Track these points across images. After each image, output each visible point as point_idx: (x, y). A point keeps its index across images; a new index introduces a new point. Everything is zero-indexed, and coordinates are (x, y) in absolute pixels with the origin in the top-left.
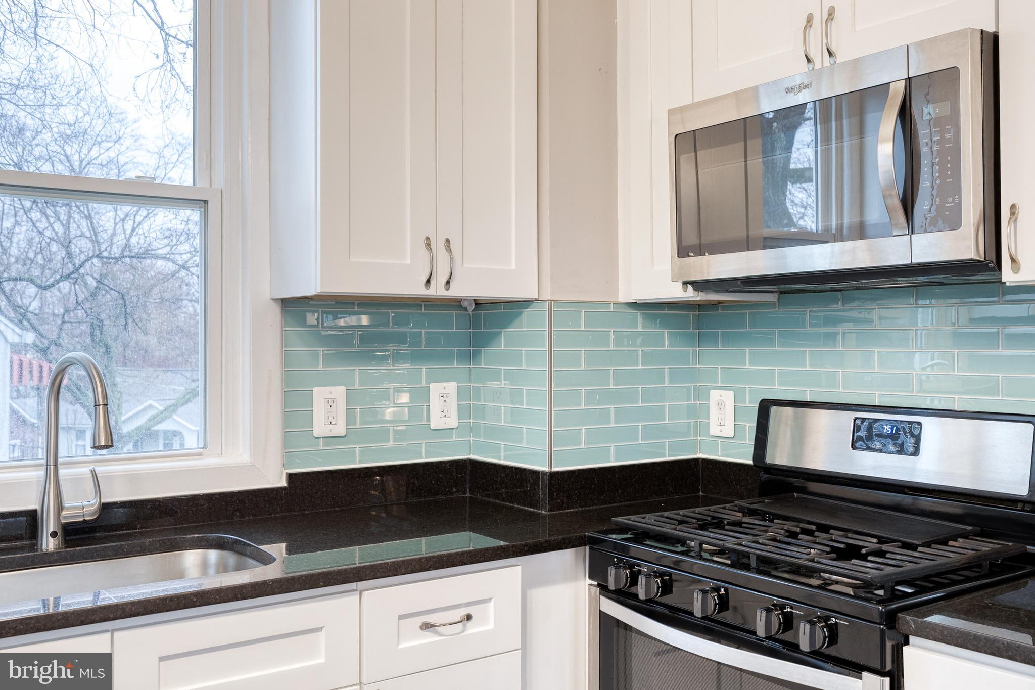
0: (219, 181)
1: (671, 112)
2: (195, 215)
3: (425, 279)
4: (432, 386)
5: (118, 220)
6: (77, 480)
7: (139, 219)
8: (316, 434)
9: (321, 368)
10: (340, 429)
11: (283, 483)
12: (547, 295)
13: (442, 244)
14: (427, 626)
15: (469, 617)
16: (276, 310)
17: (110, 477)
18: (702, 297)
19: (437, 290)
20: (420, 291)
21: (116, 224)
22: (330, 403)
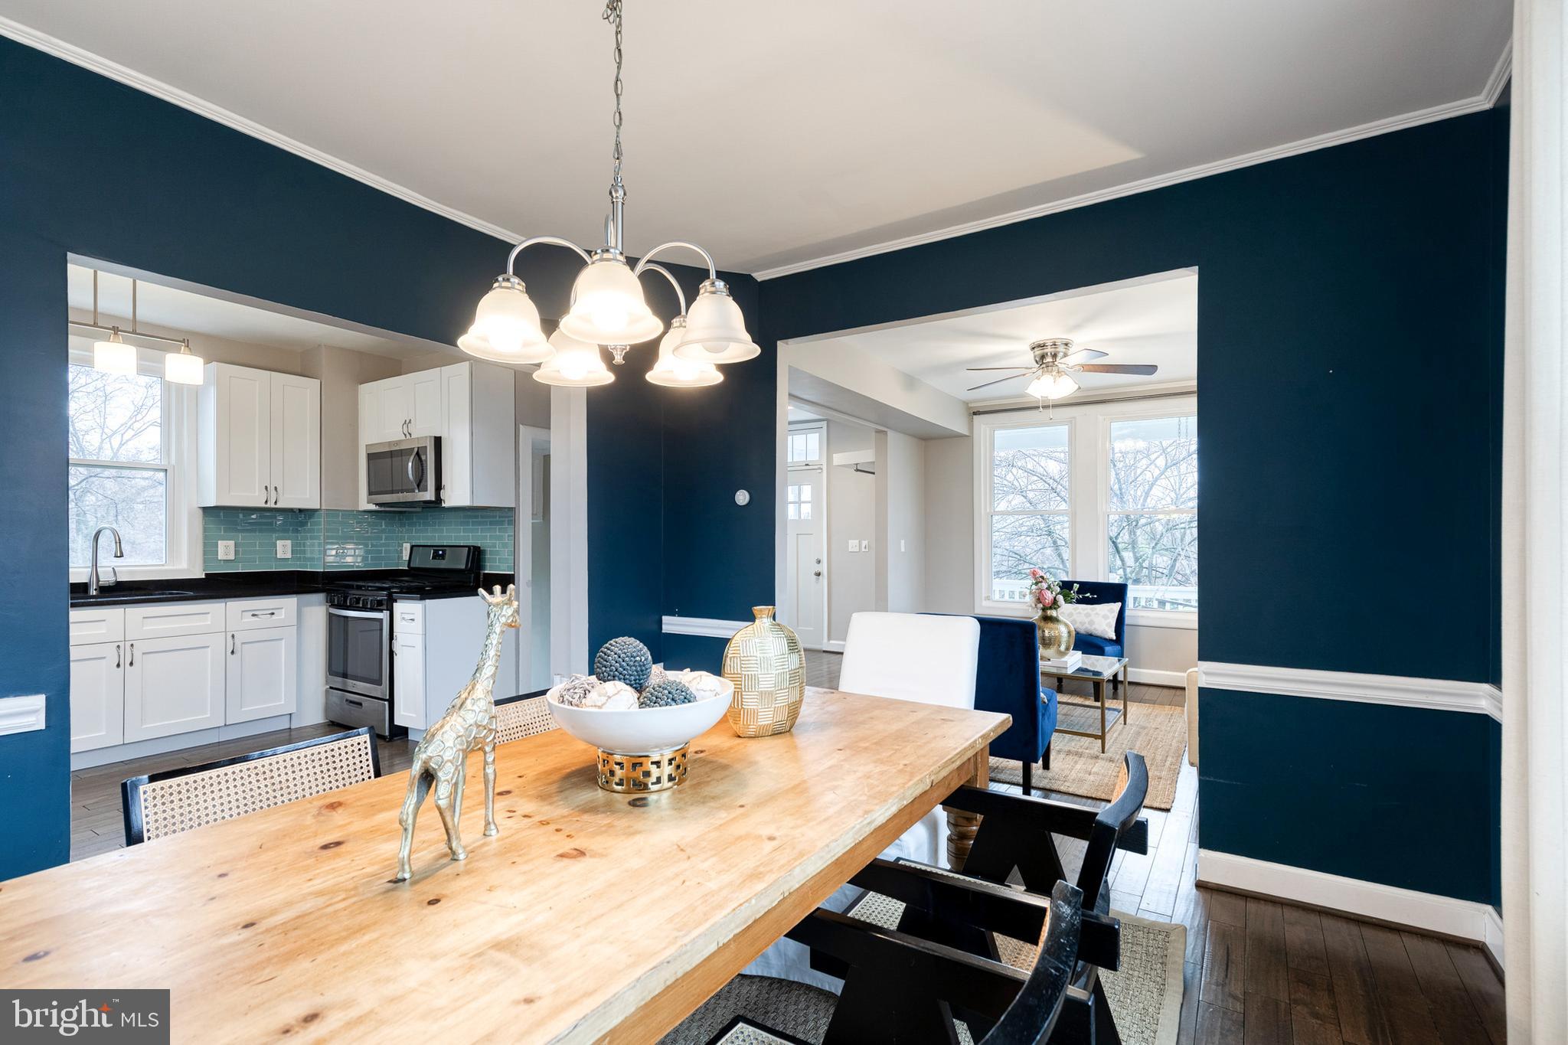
0: (173, 461)
1: (366, 445)
2: (162, 474)
3: (264, 501)
4: (278, 542)
5: (104, 436)
6: (104, 572)
7: (127, 436)
8: (219, 558)
9: (222, 533)
10: (232, 557)
11: (204, 577)
12: (323, 508)
13: (273, 488)
14: (253, 615)
15: (273, 614)
16: (200, 512)
17: (121, 572)
18: (383, 509)
19: (271, 505)
20: (263, 505)
21: (103, 440)
22: (226, 547)
